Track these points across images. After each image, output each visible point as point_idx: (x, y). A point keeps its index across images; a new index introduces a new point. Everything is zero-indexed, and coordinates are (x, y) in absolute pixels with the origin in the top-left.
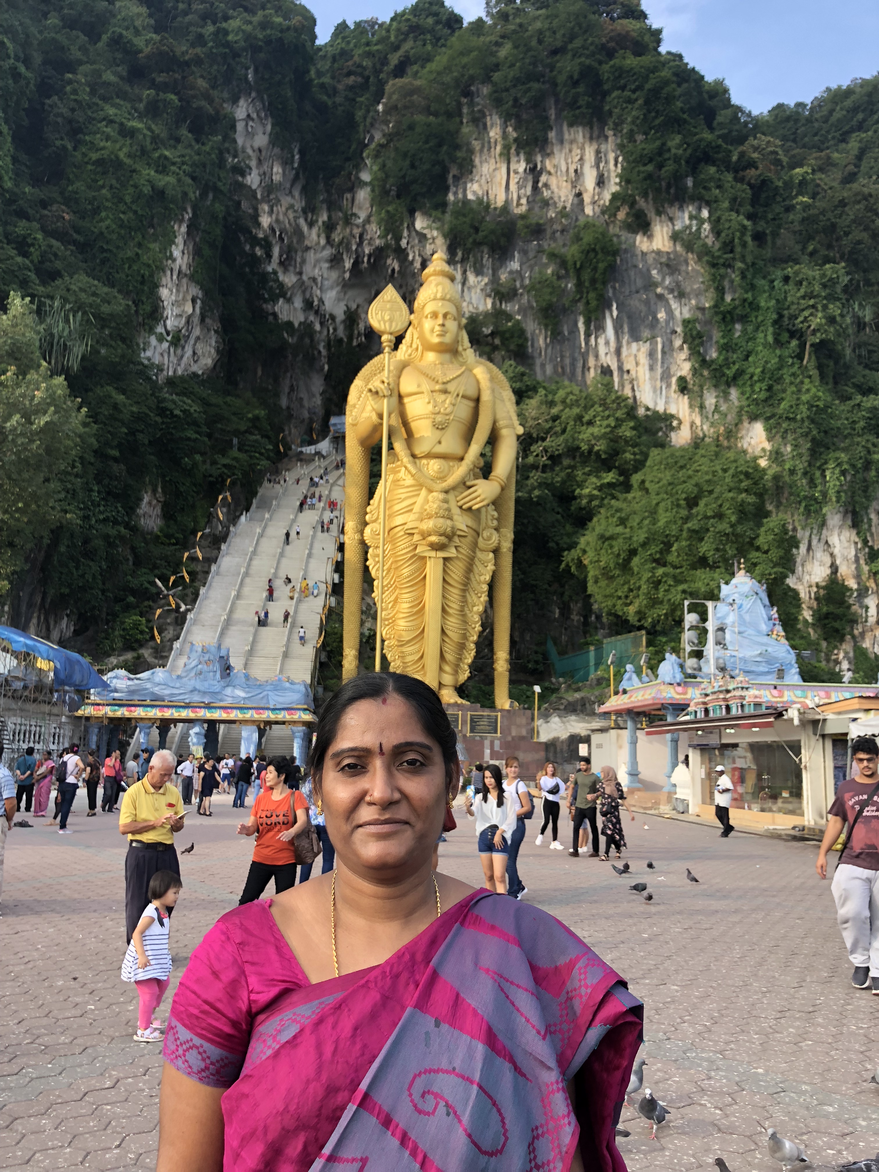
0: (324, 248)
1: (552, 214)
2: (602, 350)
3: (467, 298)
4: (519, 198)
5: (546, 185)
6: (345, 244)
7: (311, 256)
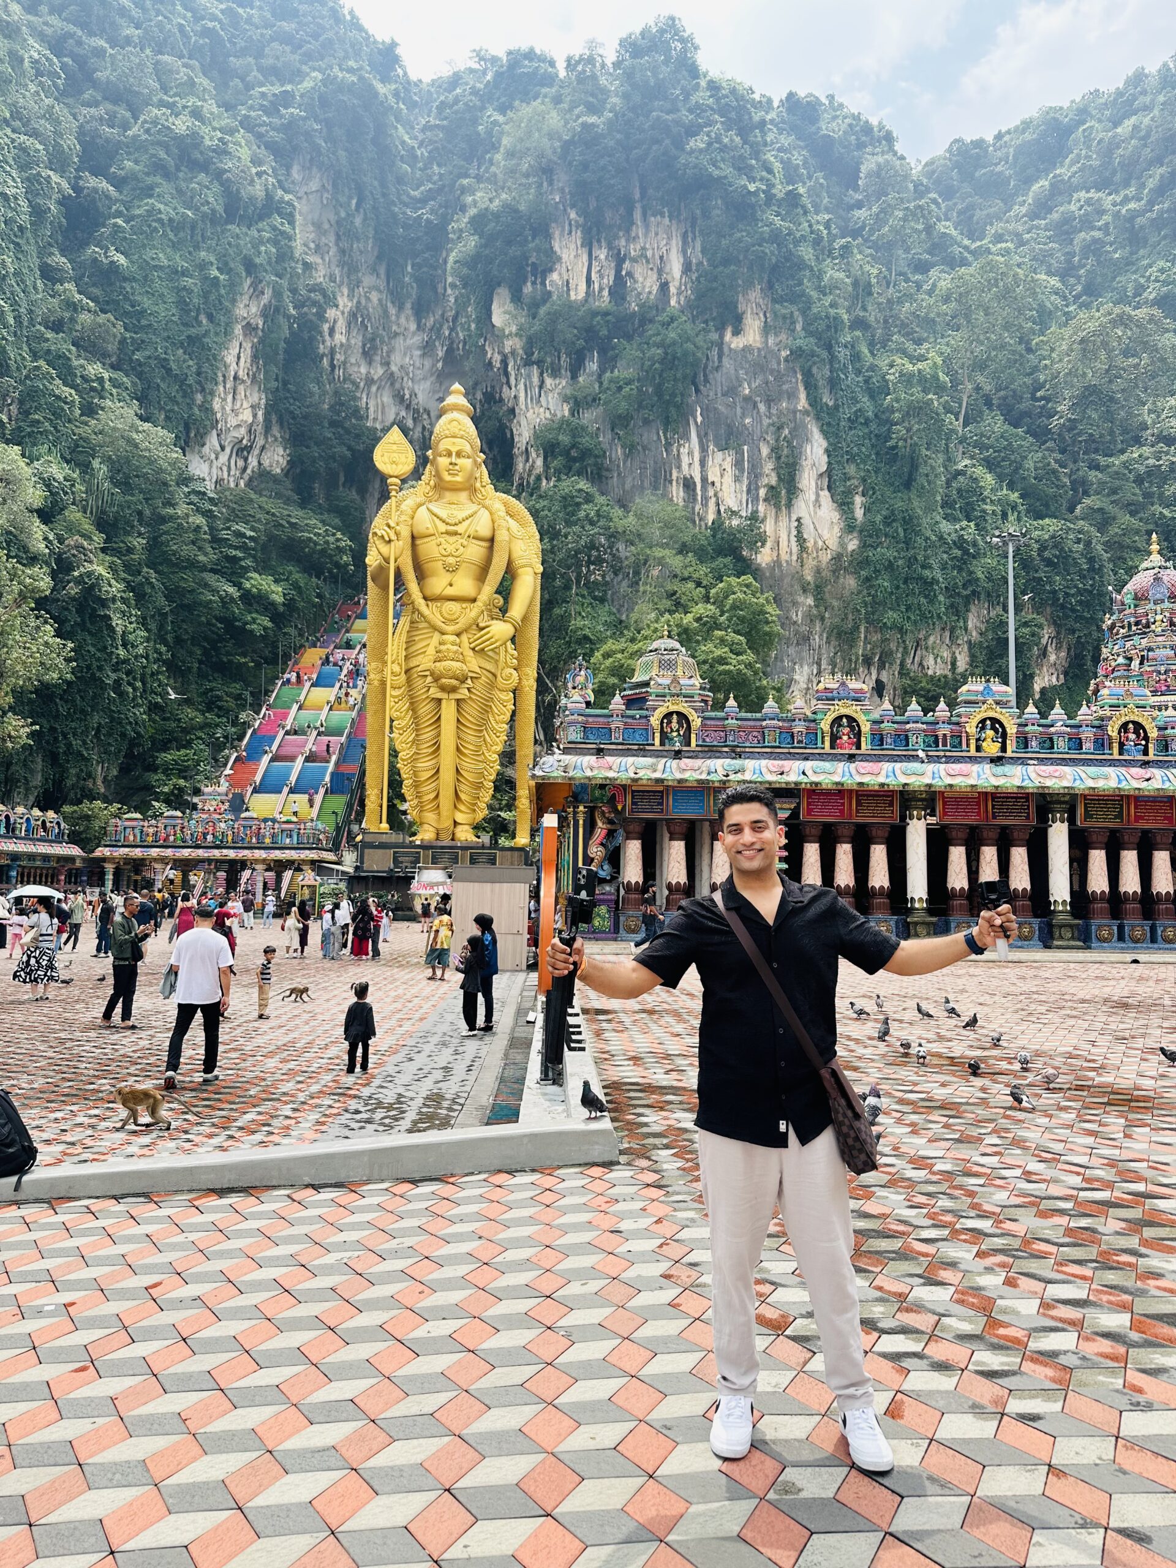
0: (414, 334)
1: (634, 307)
2: (685, 460)
3: (544, 403)
4: (601, 289)
5: (630, 274)
6: (437, 329)
7: (399, 343)
